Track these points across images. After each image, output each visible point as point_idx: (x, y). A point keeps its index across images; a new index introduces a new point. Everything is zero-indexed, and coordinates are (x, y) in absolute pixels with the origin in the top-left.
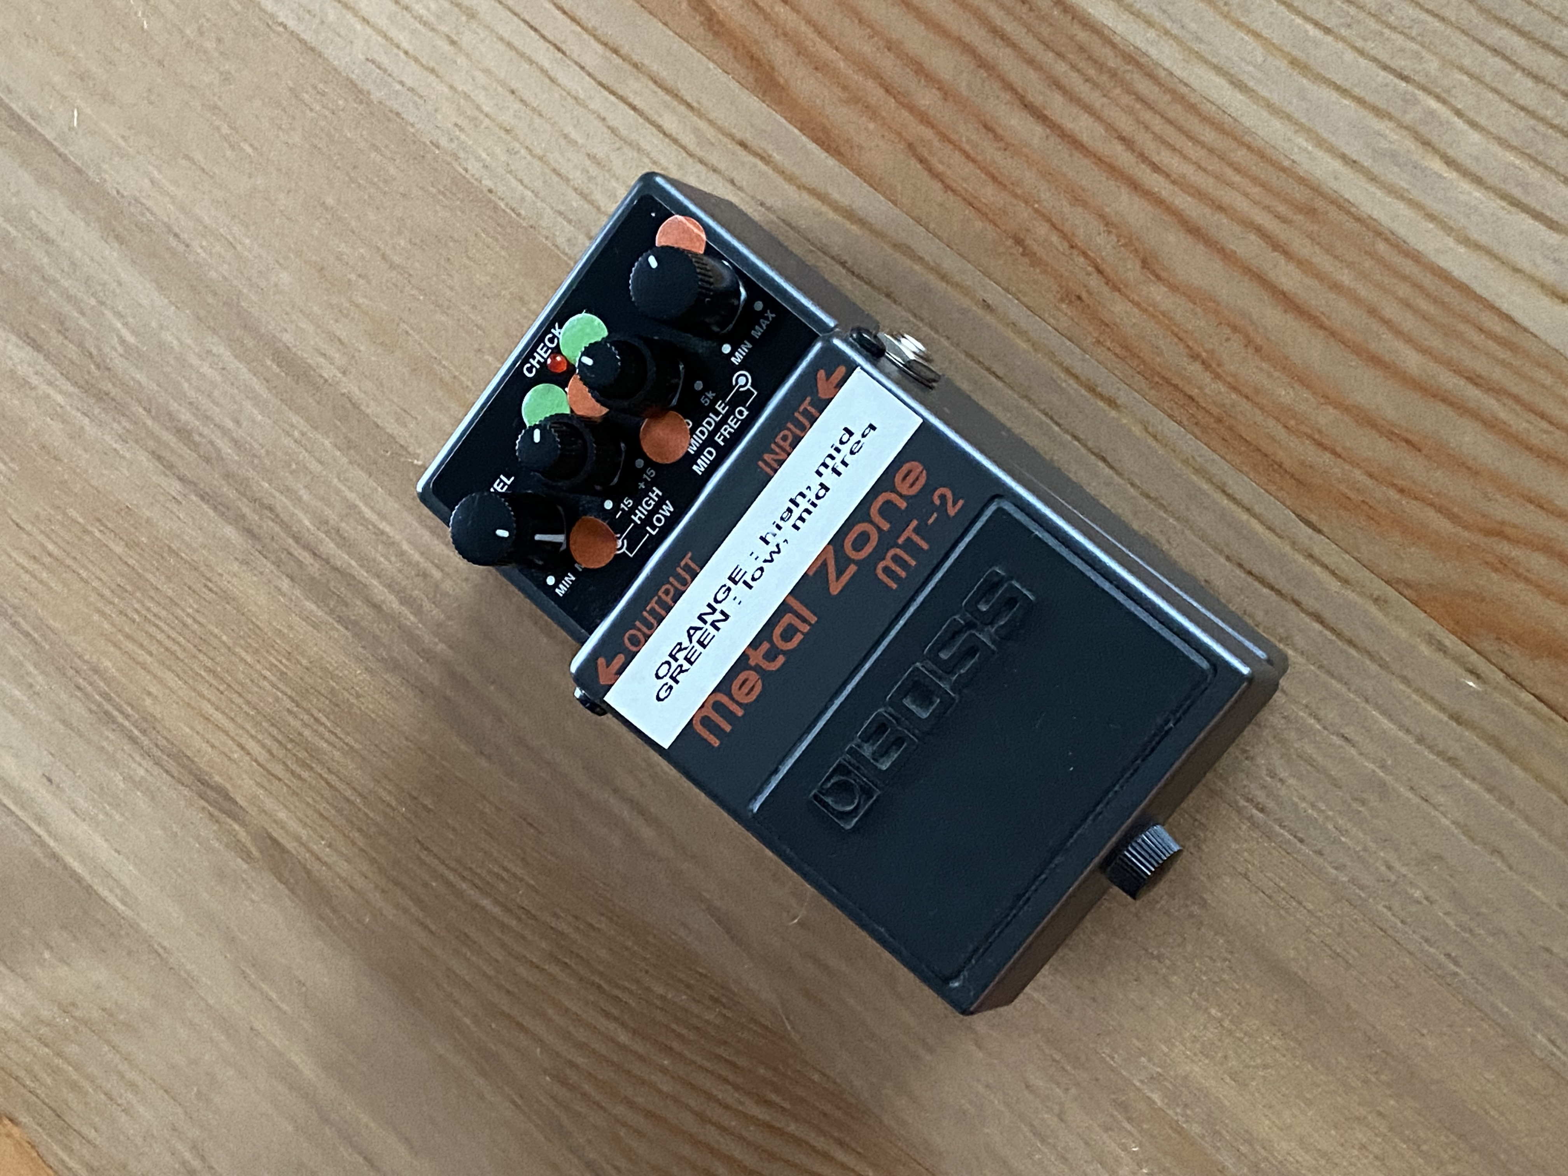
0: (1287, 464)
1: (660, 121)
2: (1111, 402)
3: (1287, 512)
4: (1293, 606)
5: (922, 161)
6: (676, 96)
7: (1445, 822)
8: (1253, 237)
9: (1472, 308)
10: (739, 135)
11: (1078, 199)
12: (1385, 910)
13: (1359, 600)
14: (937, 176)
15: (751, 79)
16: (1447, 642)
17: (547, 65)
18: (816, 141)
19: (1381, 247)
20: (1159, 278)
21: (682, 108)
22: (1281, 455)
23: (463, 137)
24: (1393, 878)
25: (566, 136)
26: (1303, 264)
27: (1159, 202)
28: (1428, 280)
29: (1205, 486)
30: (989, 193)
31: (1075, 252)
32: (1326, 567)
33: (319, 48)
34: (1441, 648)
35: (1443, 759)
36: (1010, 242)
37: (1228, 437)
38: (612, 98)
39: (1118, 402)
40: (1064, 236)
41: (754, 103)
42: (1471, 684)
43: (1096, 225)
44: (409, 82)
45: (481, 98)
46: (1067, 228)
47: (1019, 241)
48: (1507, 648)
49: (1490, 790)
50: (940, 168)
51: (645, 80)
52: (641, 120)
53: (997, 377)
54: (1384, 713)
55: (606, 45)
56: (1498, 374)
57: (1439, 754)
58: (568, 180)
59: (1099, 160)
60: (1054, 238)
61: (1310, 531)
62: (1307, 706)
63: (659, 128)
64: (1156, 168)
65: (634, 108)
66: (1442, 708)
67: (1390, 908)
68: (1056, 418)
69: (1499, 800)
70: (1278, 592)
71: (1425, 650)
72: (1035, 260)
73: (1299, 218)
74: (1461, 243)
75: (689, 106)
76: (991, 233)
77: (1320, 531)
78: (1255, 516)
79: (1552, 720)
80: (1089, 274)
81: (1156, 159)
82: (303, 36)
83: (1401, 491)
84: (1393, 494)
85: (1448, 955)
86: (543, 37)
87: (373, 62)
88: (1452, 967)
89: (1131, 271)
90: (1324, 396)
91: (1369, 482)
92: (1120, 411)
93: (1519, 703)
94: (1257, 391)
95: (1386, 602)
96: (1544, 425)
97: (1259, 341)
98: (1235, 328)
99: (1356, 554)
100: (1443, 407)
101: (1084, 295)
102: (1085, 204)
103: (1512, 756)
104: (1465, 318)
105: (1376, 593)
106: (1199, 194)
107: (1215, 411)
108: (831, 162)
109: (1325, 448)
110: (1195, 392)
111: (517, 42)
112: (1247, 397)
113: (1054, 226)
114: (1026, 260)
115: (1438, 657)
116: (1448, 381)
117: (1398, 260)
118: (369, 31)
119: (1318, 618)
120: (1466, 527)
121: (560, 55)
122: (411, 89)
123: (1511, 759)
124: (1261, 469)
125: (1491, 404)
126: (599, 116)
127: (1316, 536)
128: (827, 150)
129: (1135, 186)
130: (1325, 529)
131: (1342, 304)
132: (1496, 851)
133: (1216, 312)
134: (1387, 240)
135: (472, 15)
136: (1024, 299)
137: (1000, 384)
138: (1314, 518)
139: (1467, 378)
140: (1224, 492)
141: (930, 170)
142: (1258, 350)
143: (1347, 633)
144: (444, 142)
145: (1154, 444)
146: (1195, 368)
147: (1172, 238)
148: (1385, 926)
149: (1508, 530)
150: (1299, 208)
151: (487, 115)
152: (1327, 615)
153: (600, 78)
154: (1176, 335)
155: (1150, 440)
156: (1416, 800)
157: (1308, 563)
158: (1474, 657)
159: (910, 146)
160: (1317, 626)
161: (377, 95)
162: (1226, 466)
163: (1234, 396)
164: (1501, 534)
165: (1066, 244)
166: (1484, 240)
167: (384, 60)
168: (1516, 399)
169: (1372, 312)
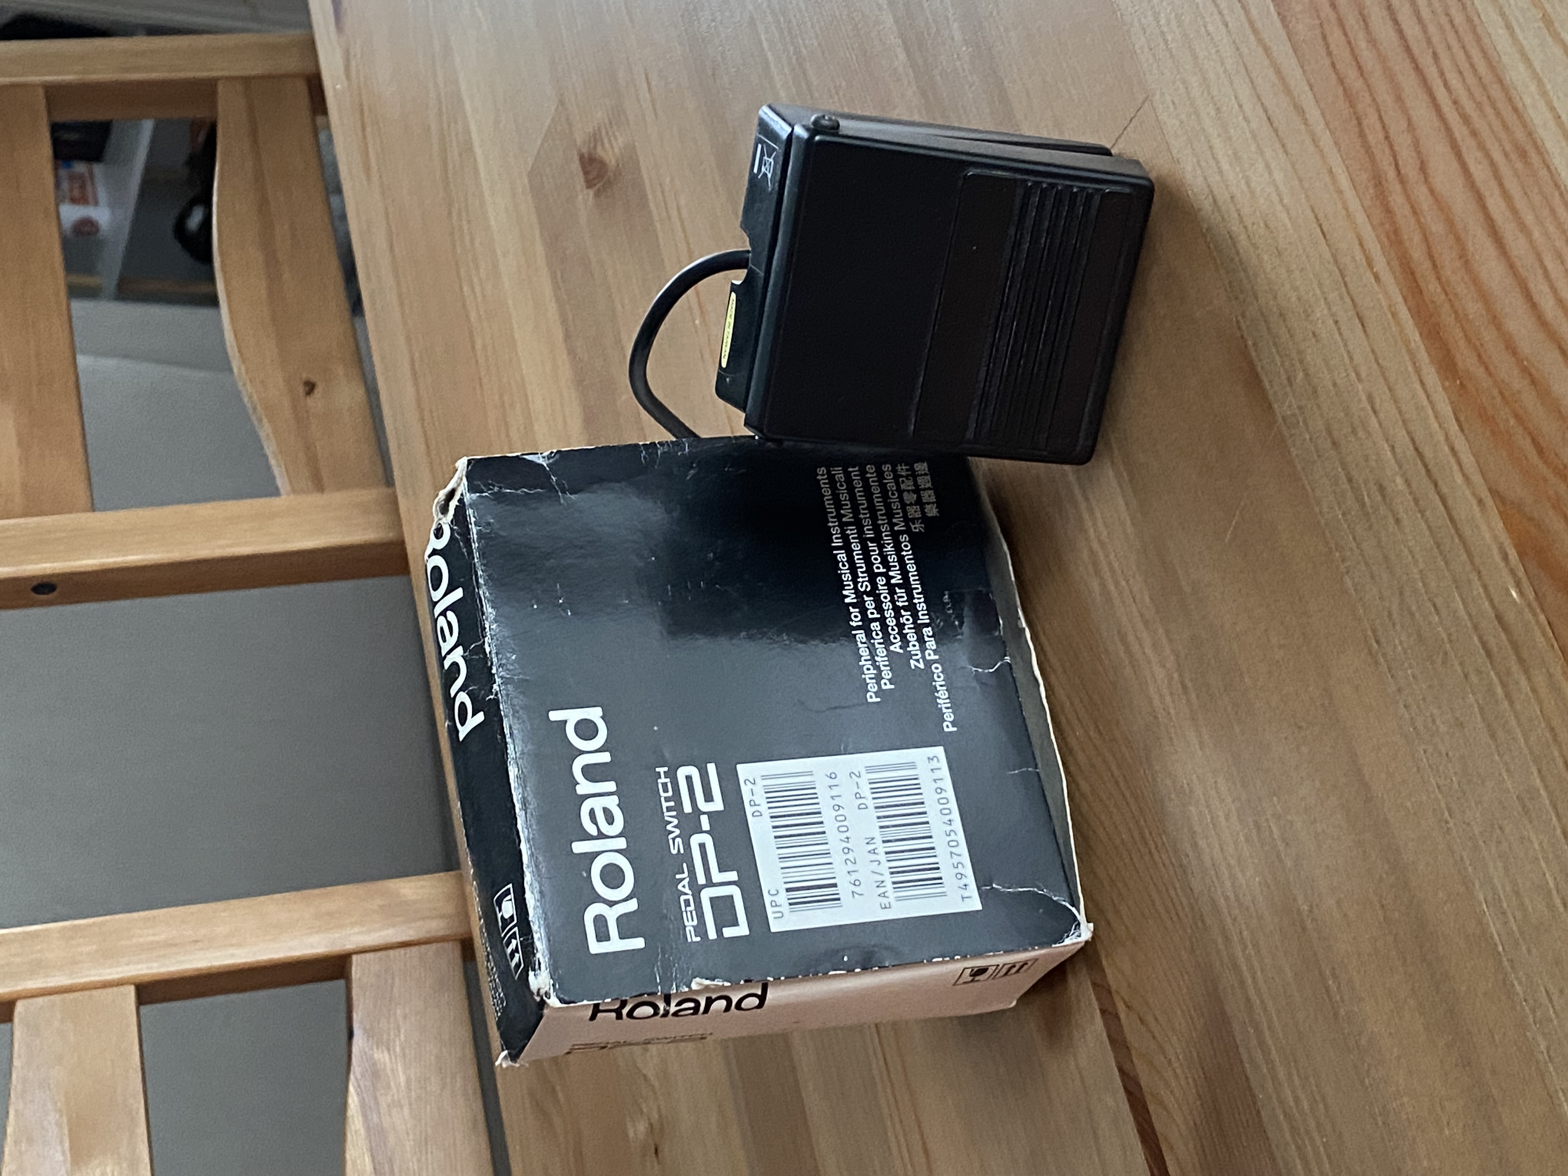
2: (1377, 278)
3: (1450, 408)
4: (1433, 486)
5: (1324, 37)
7: (1472, 699)
8: (1486, 164)
11: (1398, 98)
12: (1423, 753)
13: (1471, 497)
14: (1331, 54)
16: (1510, 554)
20: (1426, 181)
22: (1457, 358)
27: (1442, 116)
29: (1410, 365)
30: (1353, 77)
31: (1387, 141)
32: (1458, 461)
34: (1505, 557)
35: (1483, 649)
36: (1354, 121)
37: (1432, 330)
39: (1381, 278)
40: (1384, 127)
42: (1514, 594)
43: (1403, 123)
46: (1387, 121)
47: (1359, 122)
48: (1541, 574)
49: (1503, 686)
50: (1332, 47)
53: (1323, 233)
54: (1460, 596)
57: (1483, 644)
59: (1418, 69)
60: (1379, 127)
61: (1458, 428)
62: (1421, 571)
64: (1446, 84)
66: (1493, 606)
68: (1346, 279)
69: (1505, 696)
70: (1428, 471)
71: (1496, 555)
72: (1364, 141)
73: (1516, 158)
76: (1347, 112)
77: (1463, 431)
78: (1431, 402)
80: (1390, 164)
81: (1448, 76)
83: (1517, 417)
84: (1512, 419)
85: (1448, 805)
88: (1448, 816)
89: (1412, 169)
90: (1493, 317)
91: (1500, 401)
92: (1380, 287)
93: (1537, 622)
94: (1457, 298)
95: (1485, 505)
97: (1468, 255)
99: (1479, 460)
101: (1383, 182)
102: (1401, 104)
103: (1522, 664)
105: (1482, 496)
106: (1465, 117)
107: (1431, 306)
109: (1483, 362)
110: (1423, 286)
112: (1450, 302)
113: (1380, 117)
114: (1359, 141)
115: (1502, 564)
119: (1444, 501)
120: (1544, 461)
123: (1522, 667)
127: (1459, 434)
130: (1466, 431)
131: (1522, 241)
132: (1494, 737)
133: (1451, 223)
136: (1352, 174)
138: (1462, 419)
140: (1420, 377)
141: (1327, 47)
142: (1466, 263)
143: (1457, 522)
145: (1392, 321)
146: (1428, 267)
150: (1517, 148)
152: (1450, 502)
155: (1390, 317)
156: (1460, 674)
157: (1450, 455)
158: (1521, 573)
159: (1321, 24)
160: (1443, 509)
162: (1426, 356)
163: (1443, 298)
165: (1383, 135)
169: (1538, 255)
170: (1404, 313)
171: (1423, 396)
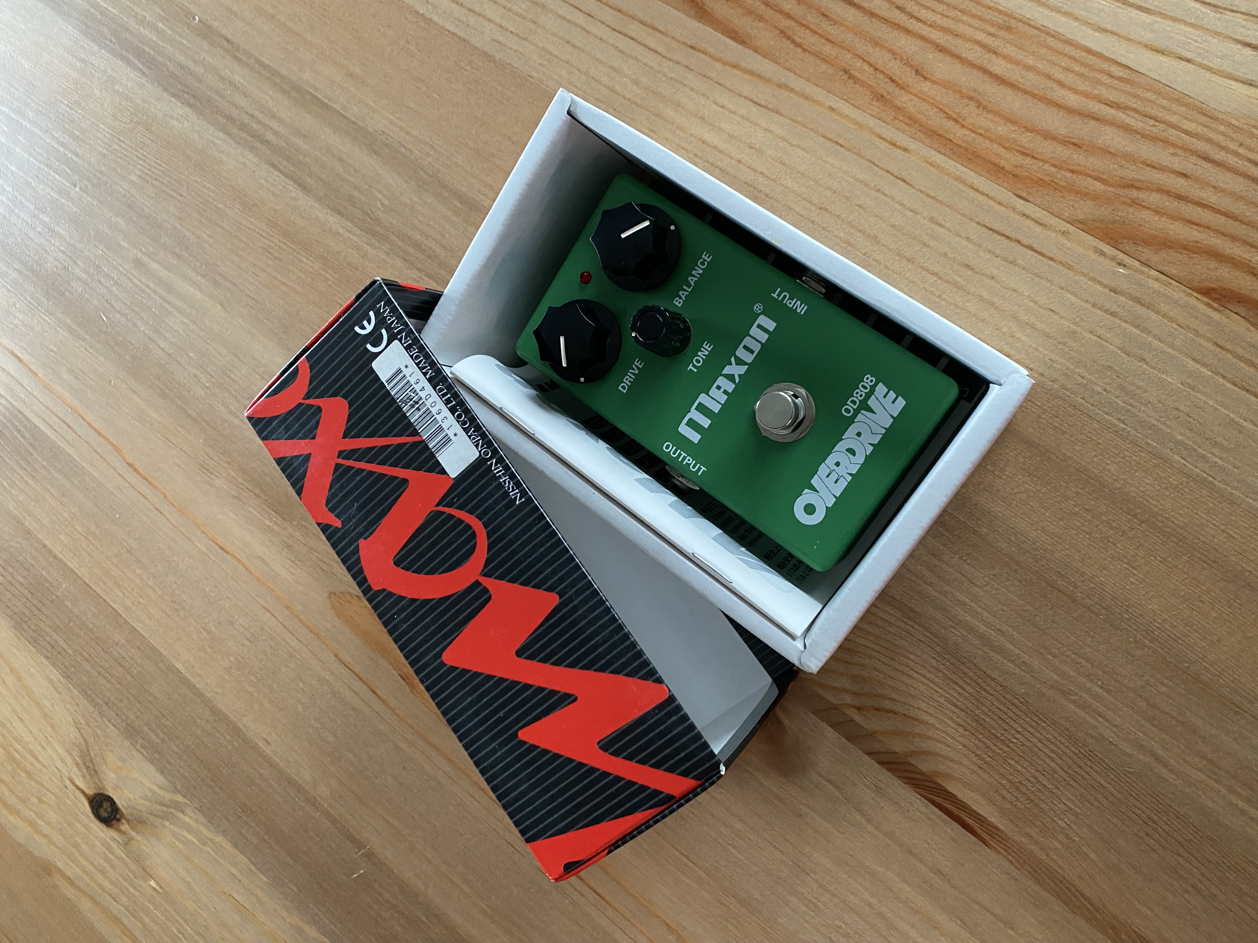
0: (1006, 168)
1: (646, 43)
2: (906, 150)
3: (1009, 193)
4: (1017, 244)
5: (789, 38)
6: (654, 28)
7: (1112, 348)
8: (977, 48)
9: (1105, 66)
10: (689, 43)
11: (876, 43)
12: (1081, 400)
13: (1054, 235)
14: (798, 45)
15: (693, 13)
16: (1105, 250)
17: (584, 25)
18: (730, 37)
19: (1050, 40)
20: (926, 79)
21: (658, 34)
22: (1003, 163)
23: (544, 69)
24: (1085, 382)
25: (597, 59)
26: (1006, 58)
27: (922, 38)
28: (1078, 54)
29: (961, 186)
30: (827, 49)
31: (877, 72)
32: (1033, 219)
33: (467, 38)
34: (1102, 253)
35: (1108, 314)
36: (841, 73)
37: (972, 158)
38: (620, 36)
39: (909, 148)
40: (871, 65)
41: (695, 25)
42: (1121, 270)
43: (888, 56)
44: (515, 48)
45: (552, 49)
46: (872, 60)
47: (846, 72)
48: (1140, 248)
49: (1137, 327)
50: (799, 40)
51: (637, 23)
52: (636, 44)
53: (841, 146)
54: (1072, 293)
55: (614, 9)
56: (1123, 99)
57: (1106, 311)
58: (600, 82)
59: (887, 22)
60: (866, 67)
61: (1022, 202)
62: (1029, 296)
63: (646, 46)
64: (918, 20)
65: (632, 38)
66: (1105, 286)
67: (1084, 399)
68: (876, 162)
69: (1142, 331)
70: (1008, 238)
71: (1093, 256)
72: (856, 80)
73: (1001, 33)
74: (1096, 30)
75: (661, 32)
76: (831, 71)
77: (1028, 201)
78: (990, 198)
79: (1170, 284)
80: (887, 83)
81: (918, 15)
82: (459, 34)
83: (1073, 172)
84: (1068, 175)
85: (1119, 420)
86: (581, 11)
87: (495, 40)
88: (1122, 425)
89: (909, 77)
90: (1025, 127)
91: (1054, 170)
92: (910, 154)
93: (1149, 277)
94: (987, 130)
95: (1069, 233)
96: (1152, 122)
97: (984, 103)
98: (971, 99)
99: (1051, 211)
100: (1093, 123)
101: (885, 95)
102: (882, 46)
103: (1148, 306)
104: (1102, 71)
105: (1063, 229)
106: (944, 30)
107: (963, 145)
108: (740, 47)
109: (1027, 155)
110: (951, 137)
111: (568, 16)
112: (981, 135)
113: (864, 61)
114: (852, 81)
115: (1102, 259)
116: (1095, 107)
117: (1060, 46)
118: (492, 25)
119: (1031, 248)
120: (1111, 186)
121: (590, 19)
122: (516, 51)
123: (1148, 308)
124: (992, 172)
125: (1121, 116)
126: (614, 46)
127: (1026, 203)
128: (738, 42)
129: (907, 31)
130: (1031, 200)
131: (1031, 75)
132: (1142, 360)
133: (960, 92)
134: (1053, 36)
135: (543, 7)
136: (852, 102)
137: (843, 149)
138: (1024, 194)
139: (1105, 104)
140: (973, 188)
141: (793, 42)
142: (985, 108)
143: (1048, 254)
144: (534, 74)
145: (931, 168)
146: (950, 124)
147: (931, 56)
148: (1082, 409)
149: (1137, 184)
150: (1000, 27)
151: (556, 56)
152: (1035, 246)
153: (613, 26)
154: (938, 108)
155: (929, 166)
156: (1095, 338)
157: (1023, 219)
158: (1121, 256)
159: (782, 32)
160: (1031, 252)
161: (498, 56)
162: (972, 174)
163: (973, 135)
164: (1133, 186)
165: (872, 69)
166: (1109, 27)
167: (501, 39)
168: (1135, 110)
169: (1049, 77)
170: (939, 159)
171: (982, 198)
